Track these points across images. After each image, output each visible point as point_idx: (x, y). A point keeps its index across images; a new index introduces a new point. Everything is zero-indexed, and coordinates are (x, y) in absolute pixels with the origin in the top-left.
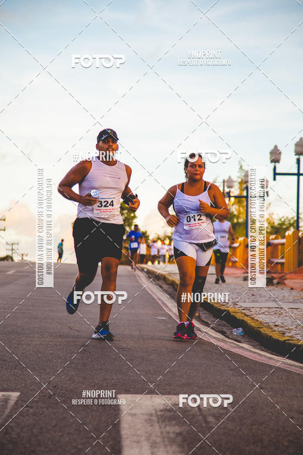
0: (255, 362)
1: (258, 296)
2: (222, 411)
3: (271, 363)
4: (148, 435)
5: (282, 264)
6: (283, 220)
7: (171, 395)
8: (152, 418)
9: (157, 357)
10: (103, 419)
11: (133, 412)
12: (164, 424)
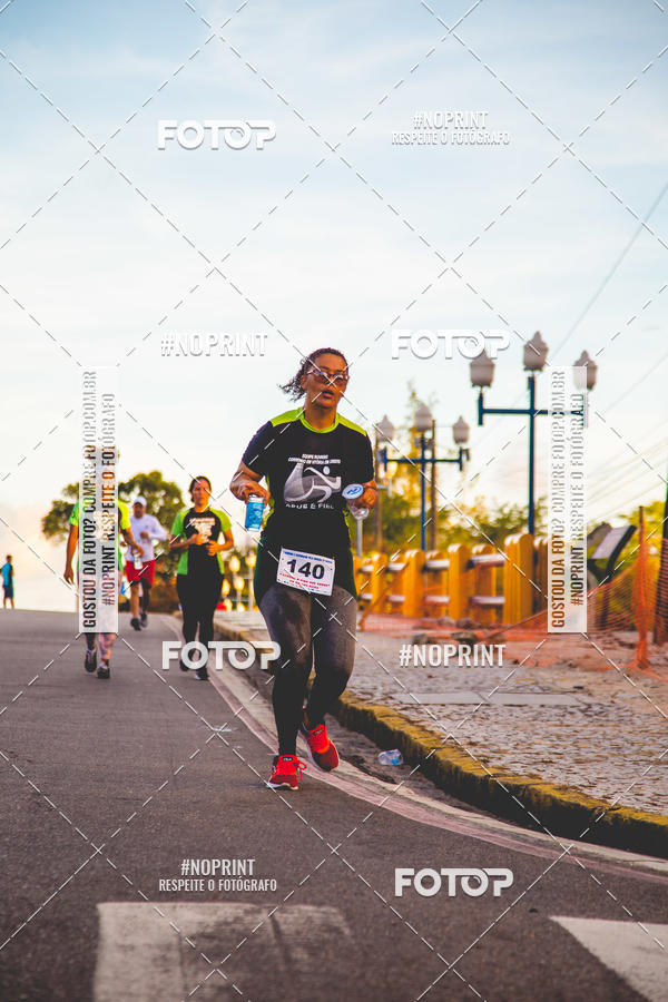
0: (416, 826)
1: (441, 679)
2: (326, 936)
3: (451, 826)
4: (154, 993)
5: (499, 608)
6: (506, 511)
7: (219, 901)
8: (169, 955)
9: (200, 818)
10: (59, 958)
11: (128, 941)
12: (193, 967)
